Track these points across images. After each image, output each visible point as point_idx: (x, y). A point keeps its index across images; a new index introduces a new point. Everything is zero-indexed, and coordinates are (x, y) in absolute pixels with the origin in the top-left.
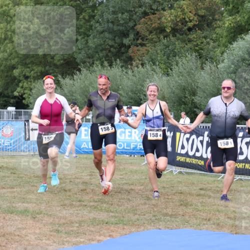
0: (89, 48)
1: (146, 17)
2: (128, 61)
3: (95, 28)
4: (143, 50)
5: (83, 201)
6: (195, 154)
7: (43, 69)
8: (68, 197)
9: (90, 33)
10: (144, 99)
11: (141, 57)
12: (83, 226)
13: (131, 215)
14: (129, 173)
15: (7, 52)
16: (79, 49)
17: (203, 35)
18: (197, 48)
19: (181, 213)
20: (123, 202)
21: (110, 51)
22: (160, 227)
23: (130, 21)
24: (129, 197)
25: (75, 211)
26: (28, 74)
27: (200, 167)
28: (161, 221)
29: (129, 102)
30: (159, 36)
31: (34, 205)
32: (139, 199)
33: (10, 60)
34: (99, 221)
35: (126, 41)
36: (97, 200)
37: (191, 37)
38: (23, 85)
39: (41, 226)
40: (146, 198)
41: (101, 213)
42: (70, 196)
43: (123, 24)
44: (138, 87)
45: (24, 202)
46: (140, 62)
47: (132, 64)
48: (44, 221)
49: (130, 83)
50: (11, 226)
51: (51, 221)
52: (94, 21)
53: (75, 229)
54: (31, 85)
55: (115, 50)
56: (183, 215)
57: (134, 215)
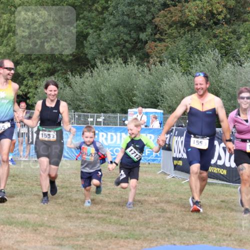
0: (102, 43)
1: (166, 10)
2: (145, 58)
3: (109, 21)
4: (161, 45)
5: (91, 213)
6: (217, 162)
7: (50, 66)
8: (73, 208)
9: (103, 27)
10: (161, 101)
11: (159, 53)
12: (89, 240)
13: (143, 229)
14: (143, 183)
15: (10, 46)
16: (91, 44)
17: (230, 30)
18: (223, 44)
19: (199, 227)
20: (135, 214)
21: (124, 47)
22: (175, 243)
23: (147, 13)
24: (141, 209)
25: (80, 223)
26: (33, 71)
27: (222, 177)
28: (176, 236)
29: (145, 103)
30: (179, 31)
31: (36, 216)
32: (152, 211)
33: (14, 55)
34: (108, 235)
35: (143, 36)
36: (106, 212)
37: (217, 32)
38: (27, 83)
39: (42, 239)
40: (160, 210)
41: (110, 226)
42: (76, 206)
43: (140, 17)
44: (155, 86)
45: (24, 213)
46: (158, 60)
47: (148, 62)
48: (46, 234)
49: (146, 82)
50: (10, 238)
51: (54, 234)
52: (107, 13)
53: (80, 243)
54: (36, 83)
55: (130, 46)
56: (201, 230)
57: (147, 229)
